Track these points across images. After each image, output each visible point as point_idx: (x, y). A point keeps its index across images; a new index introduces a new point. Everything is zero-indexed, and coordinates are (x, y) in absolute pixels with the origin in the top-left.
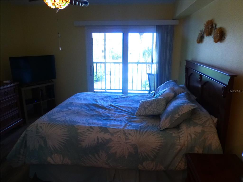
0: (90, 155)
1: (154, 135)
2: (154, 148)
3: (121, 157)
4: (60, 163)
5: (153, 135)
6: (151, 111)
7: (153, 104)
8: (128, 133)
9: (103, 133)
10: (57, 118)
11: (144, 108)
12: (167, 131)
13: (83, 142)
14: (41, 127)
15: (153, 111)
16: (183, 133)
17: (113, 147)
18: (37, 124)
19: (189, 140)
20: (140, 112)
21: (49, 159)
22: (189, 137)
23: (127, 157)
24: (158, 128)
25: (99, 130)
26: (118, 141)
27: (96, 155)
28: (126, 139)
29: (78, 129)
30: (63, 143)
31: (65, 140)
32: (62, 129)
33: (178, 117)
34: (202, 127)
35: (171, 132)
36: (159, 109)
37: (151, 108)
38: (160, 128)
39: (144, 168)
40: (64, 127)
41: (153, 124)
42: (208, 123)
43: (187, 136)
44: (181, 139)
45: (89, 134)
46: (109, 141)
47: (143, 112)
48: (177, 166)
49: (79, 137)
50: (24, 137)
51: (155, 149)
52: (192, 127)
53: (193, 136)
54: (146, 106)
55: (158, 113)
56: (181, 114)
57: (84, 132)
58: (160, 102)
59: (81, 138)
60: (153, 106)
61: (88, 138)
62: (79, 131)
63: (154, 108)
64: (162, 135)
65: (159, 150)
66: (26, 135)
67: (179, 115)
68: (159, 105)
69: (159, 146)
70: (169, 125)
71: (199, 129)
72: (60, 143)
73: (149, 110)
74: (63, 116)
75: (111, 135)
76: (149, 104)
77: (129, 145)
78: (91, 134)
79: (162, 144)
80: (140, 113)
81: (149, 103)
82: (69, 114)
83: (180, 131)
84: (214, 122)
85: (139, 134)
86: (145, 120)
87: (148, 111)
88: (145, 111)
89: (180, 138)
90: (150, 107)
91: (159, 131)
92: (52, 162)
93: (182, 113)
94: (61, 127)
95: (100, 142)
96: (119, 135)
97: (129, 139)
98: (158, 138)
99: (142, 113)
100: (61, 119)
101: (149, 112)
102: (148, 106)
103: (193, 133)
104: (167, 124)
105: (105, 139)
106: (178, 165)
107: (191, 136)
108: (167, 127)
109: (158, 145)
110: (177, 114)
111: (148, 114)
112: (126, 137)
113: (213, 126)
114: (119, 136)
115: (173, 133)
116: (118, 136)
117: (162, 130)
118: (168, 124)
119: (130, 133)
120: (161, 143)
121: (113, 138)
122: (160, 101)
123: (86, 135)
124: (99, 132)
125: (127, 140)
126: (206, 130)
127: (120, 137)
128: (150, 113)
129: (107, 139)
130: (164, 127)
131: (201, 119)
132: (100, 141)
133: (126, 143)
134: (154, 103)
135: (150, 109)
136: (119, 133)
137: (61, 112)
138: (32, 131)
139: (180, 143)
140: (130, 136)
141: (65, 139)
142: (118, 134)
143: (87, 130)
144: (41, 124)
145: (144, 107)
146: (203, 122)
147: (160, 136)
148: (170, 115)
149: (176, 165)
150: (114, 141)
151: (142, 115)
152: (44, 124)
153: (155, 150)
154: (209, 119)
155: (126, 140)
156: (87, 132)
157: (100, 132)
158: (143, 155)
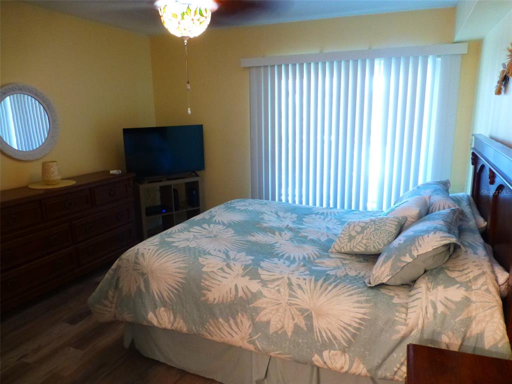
0: (220, 320)
1: (351, 295)
2: (346, 324)
3: (279, 333)
4: (169, 327)
5: (348, 296)
6: (361, 244)
7: (368, 229)
8: (298, 285)
9: (247, 278)
10: (175, 242)
11: (348, 237)
12: (383, 291)
13: (210, 291)
14: (143, 254)
15: (365, 245)
16: (418, 299)
17: (265, 308)
18: (138, 249)
19: (429, 315)
20: (339, 244)
21: (151, 316)
22: (431, 310)
23: (290, 334)
24: (364, 283)
25: (243, 271)
26: (275, 299)
27: (232, 322)
28: (290, 295)
29: (204, 266)
30: (176, 289)
31: (178, 284)
32: (176, 262)
33: (410, 260)
34: (465, 289)
35: (392, 294)
36: (378, 242)
37: (363, 238)
38: (370, 283)
39: (325, 363)
40: (180, 259)
41: (359, 273)
42: (481, 281)
43: (426, 307)
44: (409, 311)
45: (222, 277)
46: (256, 296)
47: (346, 245)
48: (396, 372)
49: (203, 280)
50: (116, 270)
51: (350, 325)
52: (440, 288)
53: (441, 309)
54: (354, 233)
55: (376, 249)
56: (415, 254)
57: (213, 272)
58: (383, 226)
59: (207, 283)
60: (367, 233)
61: (218, 285)
62: (204, 269)
63: (368, 239)
64: (368, 298)
65: (358, 329)
66: (119, 267)
67: (411, 256)
68: (381, 233)
69: (359, 321)
70: (389, 277)
71: (456, 294)
72: (170, 288)
73: (358, 241)
74: (188, 240)
75: (262, 285)
76: (359, 229)
77: (295, 310)
78: (225, 277)
79: (366, 317)
80: (339, 246)
81: (360, 226)
82: (199, 236)
83: (413, 292)
84: (497, 281)
85: (320, 289)
86: (347, 262)
87: (357, 244)
88: (349, 243)
89: (407, 309)
90: (362, 235)
91: (366, 288)
92: (155, 322)
93: (418, 253)
94: (175, 259)
95: (239, 296)
96: (277, 286)
97: (297, 298)
98: (358, 302)
99: (343, 247)
100: (180, 244)
101: (358, 247)
102: (358, 233)
103: (441, 301)
104: (385, 274)
105: (251, 292)
106: (399, 369)
107: (435, 308)
108: (384, 281)
109: (358, 319)
110: (408, 255)
111: (356, 250)
112: (290, 292)
113: (493, 290)
114: (277, 288)
115: (396, 297)
116: (274, 288)
117: (372, 288)
118: (387, 276)
119: (300, 285)
120: (364, 314)
121: (265, 292)
122: (383, 224)
123: (216, 280)
124: (241, 276)
125: (293, 299)
126: (473, 298)
127: (279, 291)
128: (360, 249)
129: (254, 291)
130: (378, 281)
131: (466, 272)
132: (241, 294)
133: (290, 305)
134: (370, 226)
135: (360, 240)
136: (279, 282)
137: (187, 231)
138: (128, 260)
139: (406, 320)
140: (299, 292)
141: (179, 282)
142: (277, 283)
143: (218, 269)
144: (145, 249)
145: (350, 234)
146: (468, 279)
147: (364, 298)
148: (394, 256)
149: (396, 369)
150: (265, 297)
151: (343, 251)
152: (149, 249)
153: (350, 328)
154: (484, 273)
155: (289, 297)
156: (218, 273)
157: (243, 276)
158: (324, 335)
